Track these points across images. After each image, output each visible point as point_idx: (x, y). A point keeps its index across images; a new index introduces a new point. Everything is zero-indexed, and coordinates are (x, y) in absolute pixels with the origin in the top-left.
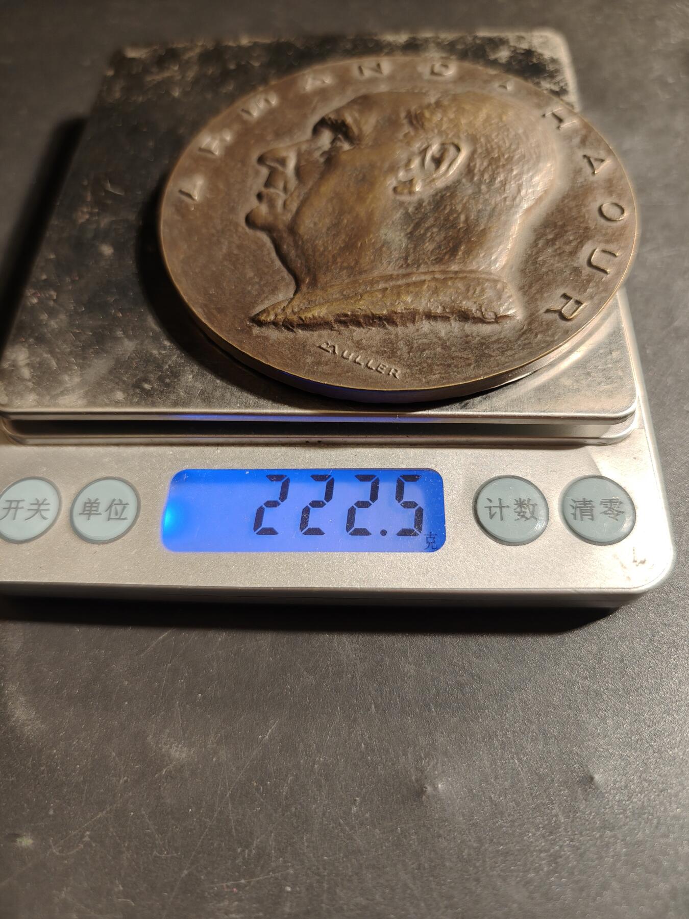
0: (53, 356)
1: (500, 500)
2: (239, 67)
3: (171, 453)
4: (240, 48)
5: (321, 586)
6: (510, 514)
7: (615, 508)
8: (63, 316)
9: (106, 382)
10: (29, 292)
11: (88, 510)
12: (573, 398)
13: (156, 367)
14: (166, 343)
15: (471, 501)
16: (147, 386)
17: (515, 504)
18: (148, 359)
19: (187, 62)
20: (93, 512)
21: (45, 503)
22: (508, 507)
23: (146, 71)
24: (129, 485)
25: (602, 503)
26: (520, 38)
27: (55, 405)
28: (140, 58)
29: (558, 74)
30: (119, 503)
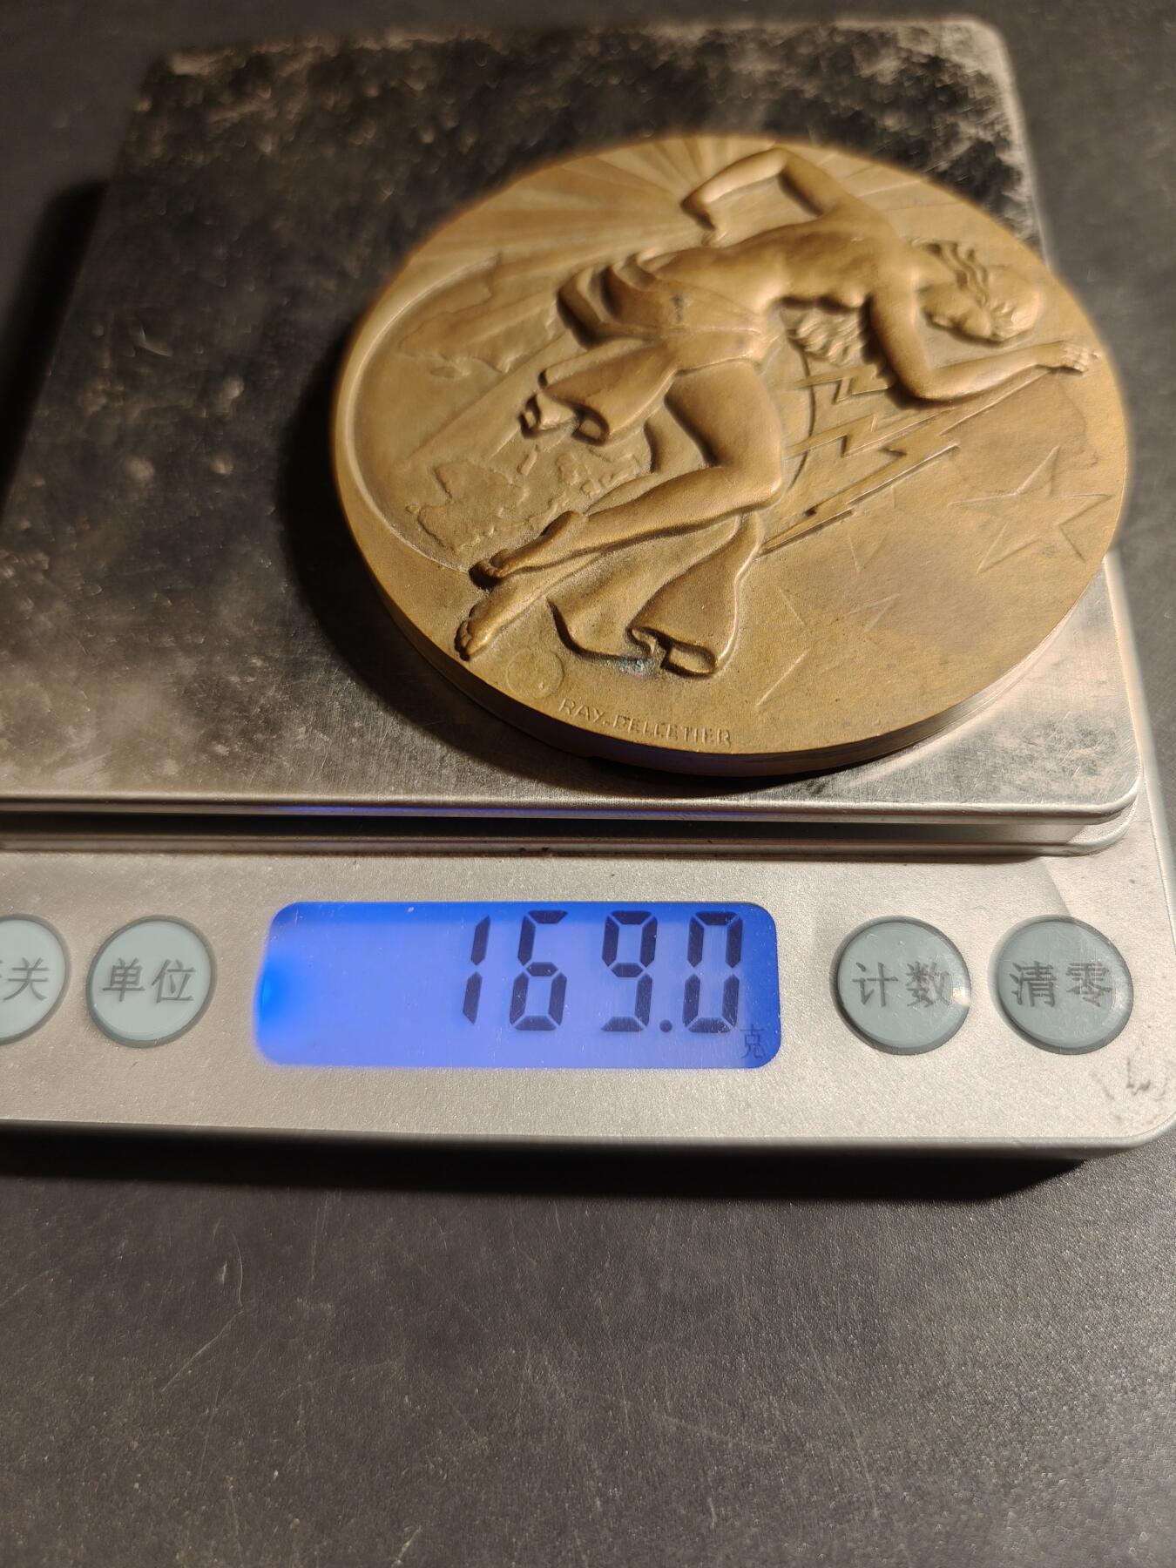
0: (44, 686)
1: (881, 966)
2: (386, 92)
3: (270, 869)
4: (386, 51)
5: (551, 1134)
6: (900, 994)
7: (1095, 982)
8: (60, 606)
11: (119, 983)
12: (1022, 774)
13: (237, 709)
14: (254, 661)
15: (828, 968)
17: (908, 975)
18: (221, 694)
19: (289, 82)
21: (39, 967)
22: (895, 980)
23: (211, 101)
24: (194, 933)
25: (1070, 972)
26: (919, 33)
27: (51, 785)
28: (199, 75)
29: (990, 106)
30: (177, 968)
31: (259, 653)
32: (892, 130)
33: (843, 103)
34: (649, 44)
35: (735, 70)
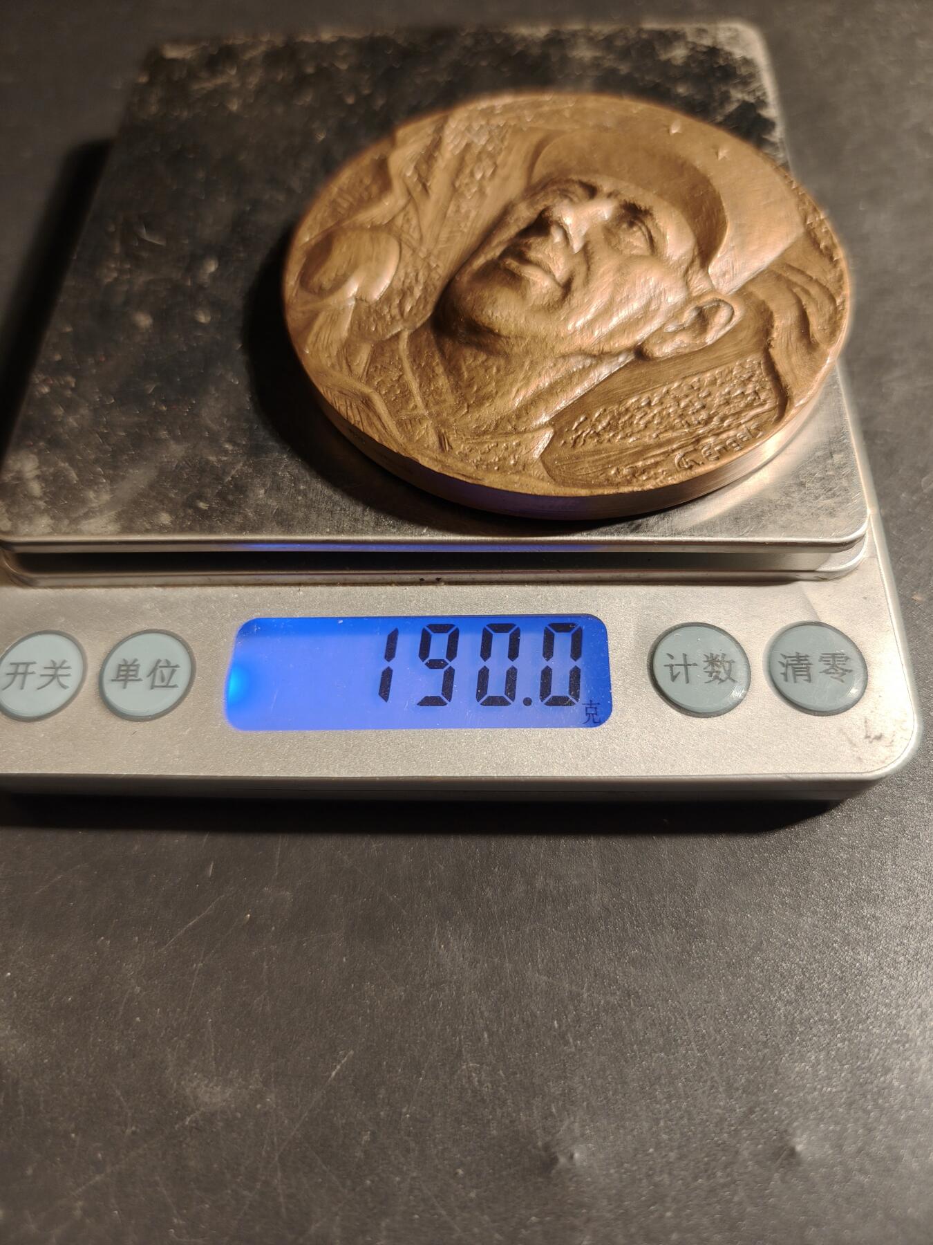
0: (72, 465)
1: (685, 655)
2: (320, 70)
3: (236, 596)
4: (320, 44)
5: (445, 775)
6: (698, 674)
7: (840, 666)
8: (85, 411)
9: (145, 500)
10: (37, 378)
11: (123, 676)
12: (782, 516)
13: (214, 478)
14: (227, 446)
15: (646, 657)
16: (202, 505)
17: (705, 661)
18: (203, 469)
19: (249, 64)
20: (130, 678)
21: (64, 666)
22: (695, 665)
23: (193, 75)
24: (179, 641)
25: (821, 659)
26: (701, 32)
27: (77, 532)
28: (184, 59)
29: (752, 80)
30: (166, 665)
31: (231, 440)
32: (683, 95)
33: (647, 78)
34: (508, 38)
35: (570, 56)
